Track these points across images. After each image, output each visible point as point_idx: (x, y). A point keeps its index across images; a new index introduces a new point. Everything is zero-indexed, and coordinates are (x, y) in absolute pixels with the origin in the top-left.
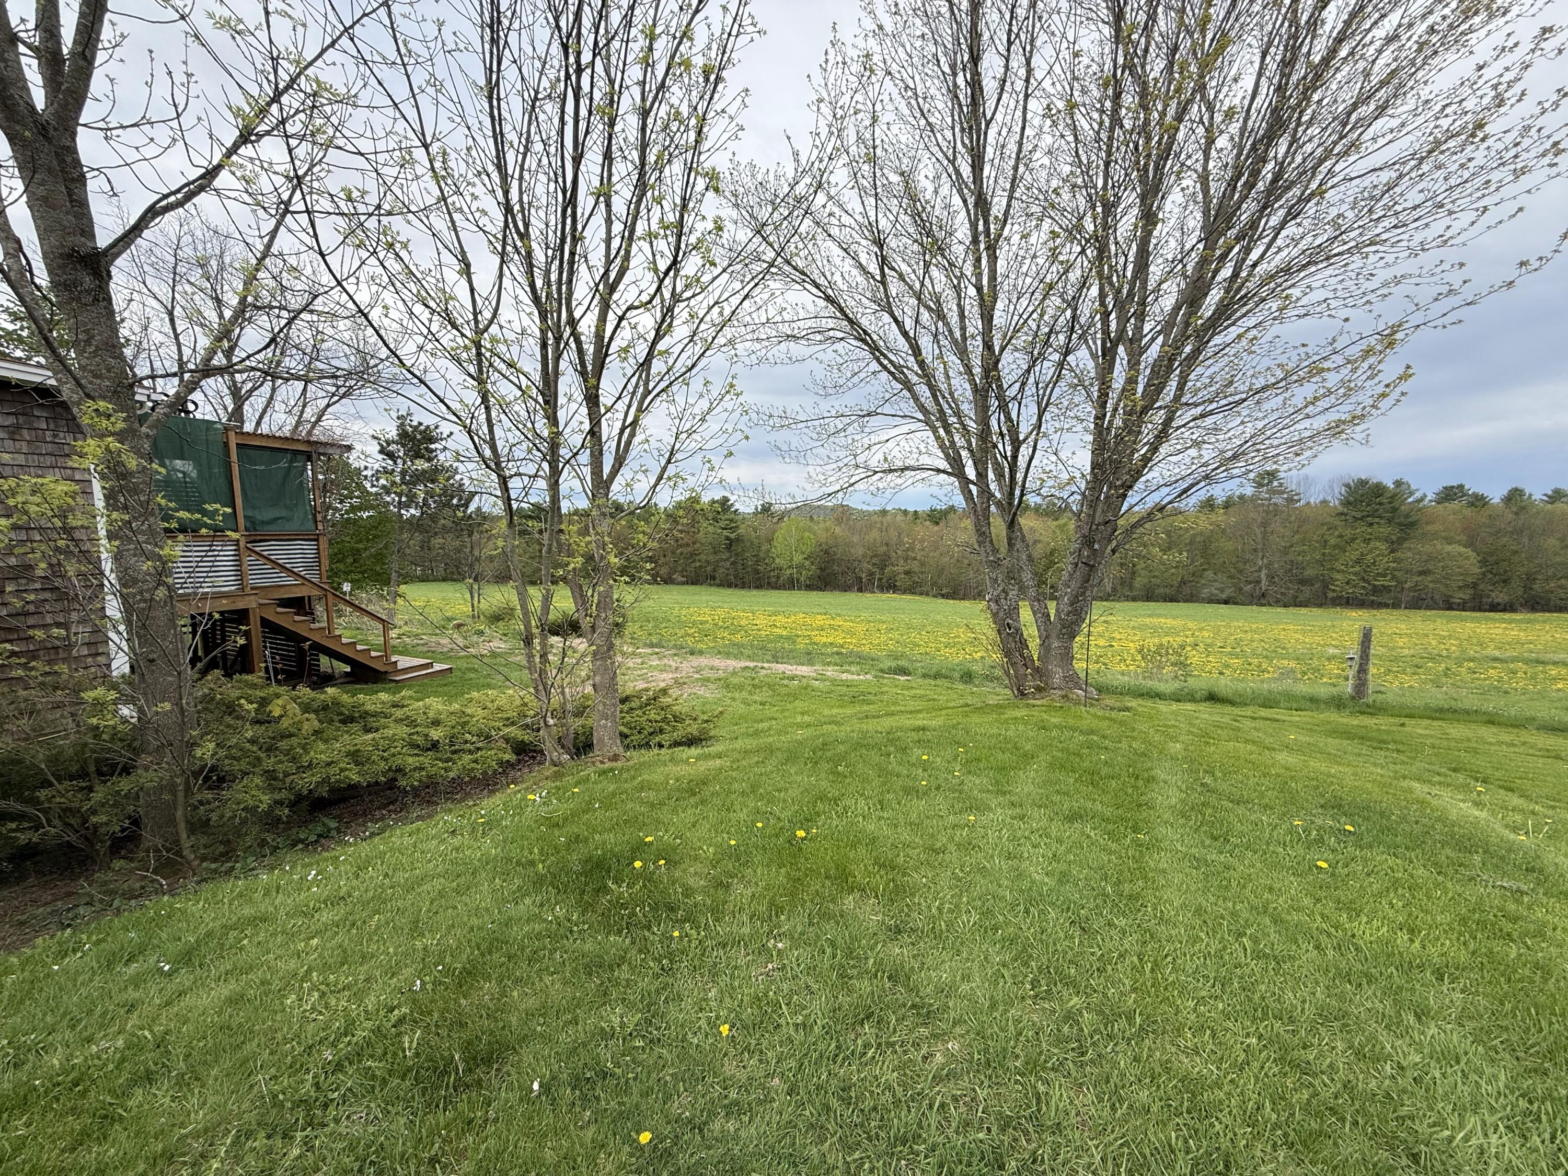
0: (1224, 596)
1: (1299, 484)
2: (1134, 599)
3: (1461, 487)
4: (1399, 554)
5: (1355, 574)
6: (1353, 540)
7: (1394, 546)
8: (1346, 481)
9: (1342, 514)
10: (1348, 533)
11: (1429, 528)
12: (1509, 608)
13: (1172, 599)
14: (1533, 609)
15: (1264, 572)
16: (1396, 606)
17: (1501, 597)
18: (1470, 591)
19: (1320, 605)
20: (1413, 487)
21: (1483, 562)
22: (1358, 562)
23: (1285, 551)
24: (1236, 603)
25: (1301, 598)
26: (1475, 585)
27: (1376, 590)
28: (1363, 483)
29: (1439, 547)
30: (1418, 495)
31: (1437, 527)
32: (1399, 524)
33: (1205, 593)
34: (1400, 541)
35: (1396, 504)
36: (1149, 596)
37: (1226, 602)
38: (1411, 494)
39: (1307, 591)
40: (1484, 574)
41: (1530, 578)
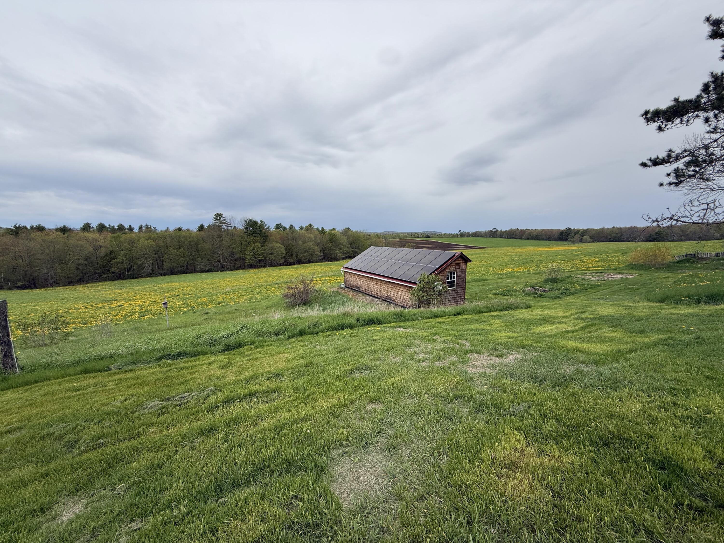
0: (206, 269)
1: (230, 219)
2: (165, 274)
3: (280, 224)
4: (264, 247)
5: (252, 255)
6: (250, 242)
7: (263, 244)
8: (246, 219)
9: (245, 232)
10: (248, 240)
11: (271, 238)
12: (294, 264)
13: (184, 272)
14: (299, 264)
15: (221, 257)
16: (265, 266)
17: (291, 261)
18: (283, 259)
19: (243, 269)
20: (266, 223)
21: (286, 249)
22: (252, 251)
23: (228, 248)
24: (212, 272)
25: (236, 266)
26: (284, 257)
27: (260, 261)
28: (250, 220)
29: (274, 244)
30: (267, 226)
31: (273, 238)
32: (263, 236)
33: (198, 268)
34: (265, 242)
35: (261, 229)
36: (172, 272)
37: (208, 271)
38: (266, 225)
39: (238, 264)
40: (286, 253)
41: (297, 254)
